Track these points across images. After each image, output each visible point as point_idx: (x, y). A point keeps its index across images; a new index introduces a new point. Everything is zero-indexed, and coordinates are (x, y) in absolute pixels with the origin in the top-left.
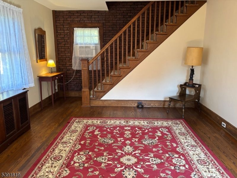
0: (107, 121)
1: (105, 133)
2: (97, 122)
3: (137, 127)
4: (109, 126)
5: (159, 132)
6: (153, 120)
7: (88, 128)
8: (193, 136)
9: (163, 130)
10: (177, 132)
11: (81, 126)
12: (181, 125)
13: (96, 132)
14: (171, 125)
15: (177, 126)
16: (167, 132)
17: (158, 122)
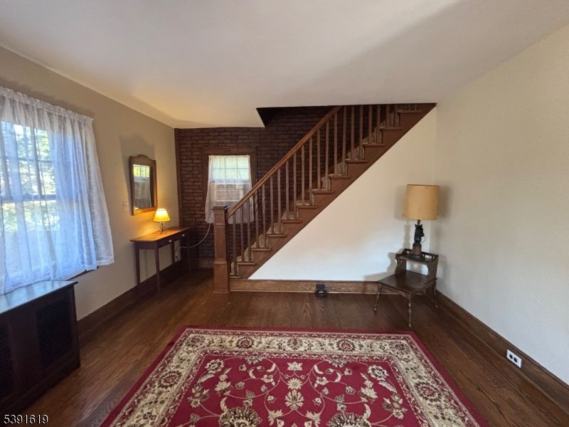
0: (253, 338)
1: (241, 384)
2: (231, 342)
3: (315, 362)
4: (254, 358)
5: (368, 383)
6: (350, 337)
7: (206, 365)
8: (456, 402)
9: (376, 372)
10: (413, 384)
11: (193, 358)
12: (412, 352)
13: (222, 385)
14: (390, 353)
15: (405, 356)
16: (387, 380)
17: (362, 343)
